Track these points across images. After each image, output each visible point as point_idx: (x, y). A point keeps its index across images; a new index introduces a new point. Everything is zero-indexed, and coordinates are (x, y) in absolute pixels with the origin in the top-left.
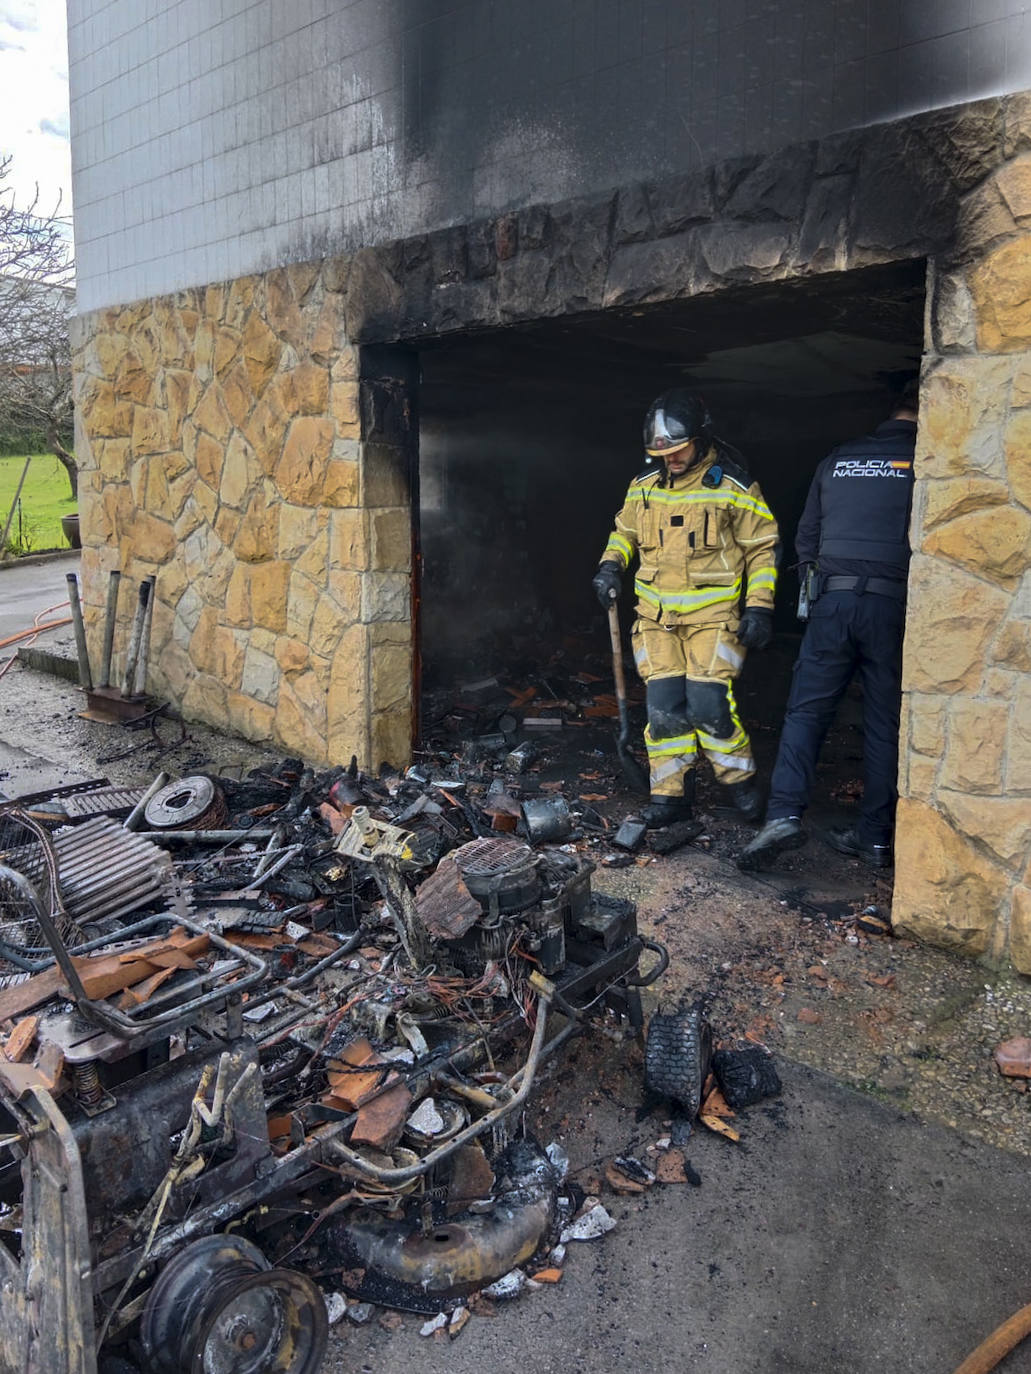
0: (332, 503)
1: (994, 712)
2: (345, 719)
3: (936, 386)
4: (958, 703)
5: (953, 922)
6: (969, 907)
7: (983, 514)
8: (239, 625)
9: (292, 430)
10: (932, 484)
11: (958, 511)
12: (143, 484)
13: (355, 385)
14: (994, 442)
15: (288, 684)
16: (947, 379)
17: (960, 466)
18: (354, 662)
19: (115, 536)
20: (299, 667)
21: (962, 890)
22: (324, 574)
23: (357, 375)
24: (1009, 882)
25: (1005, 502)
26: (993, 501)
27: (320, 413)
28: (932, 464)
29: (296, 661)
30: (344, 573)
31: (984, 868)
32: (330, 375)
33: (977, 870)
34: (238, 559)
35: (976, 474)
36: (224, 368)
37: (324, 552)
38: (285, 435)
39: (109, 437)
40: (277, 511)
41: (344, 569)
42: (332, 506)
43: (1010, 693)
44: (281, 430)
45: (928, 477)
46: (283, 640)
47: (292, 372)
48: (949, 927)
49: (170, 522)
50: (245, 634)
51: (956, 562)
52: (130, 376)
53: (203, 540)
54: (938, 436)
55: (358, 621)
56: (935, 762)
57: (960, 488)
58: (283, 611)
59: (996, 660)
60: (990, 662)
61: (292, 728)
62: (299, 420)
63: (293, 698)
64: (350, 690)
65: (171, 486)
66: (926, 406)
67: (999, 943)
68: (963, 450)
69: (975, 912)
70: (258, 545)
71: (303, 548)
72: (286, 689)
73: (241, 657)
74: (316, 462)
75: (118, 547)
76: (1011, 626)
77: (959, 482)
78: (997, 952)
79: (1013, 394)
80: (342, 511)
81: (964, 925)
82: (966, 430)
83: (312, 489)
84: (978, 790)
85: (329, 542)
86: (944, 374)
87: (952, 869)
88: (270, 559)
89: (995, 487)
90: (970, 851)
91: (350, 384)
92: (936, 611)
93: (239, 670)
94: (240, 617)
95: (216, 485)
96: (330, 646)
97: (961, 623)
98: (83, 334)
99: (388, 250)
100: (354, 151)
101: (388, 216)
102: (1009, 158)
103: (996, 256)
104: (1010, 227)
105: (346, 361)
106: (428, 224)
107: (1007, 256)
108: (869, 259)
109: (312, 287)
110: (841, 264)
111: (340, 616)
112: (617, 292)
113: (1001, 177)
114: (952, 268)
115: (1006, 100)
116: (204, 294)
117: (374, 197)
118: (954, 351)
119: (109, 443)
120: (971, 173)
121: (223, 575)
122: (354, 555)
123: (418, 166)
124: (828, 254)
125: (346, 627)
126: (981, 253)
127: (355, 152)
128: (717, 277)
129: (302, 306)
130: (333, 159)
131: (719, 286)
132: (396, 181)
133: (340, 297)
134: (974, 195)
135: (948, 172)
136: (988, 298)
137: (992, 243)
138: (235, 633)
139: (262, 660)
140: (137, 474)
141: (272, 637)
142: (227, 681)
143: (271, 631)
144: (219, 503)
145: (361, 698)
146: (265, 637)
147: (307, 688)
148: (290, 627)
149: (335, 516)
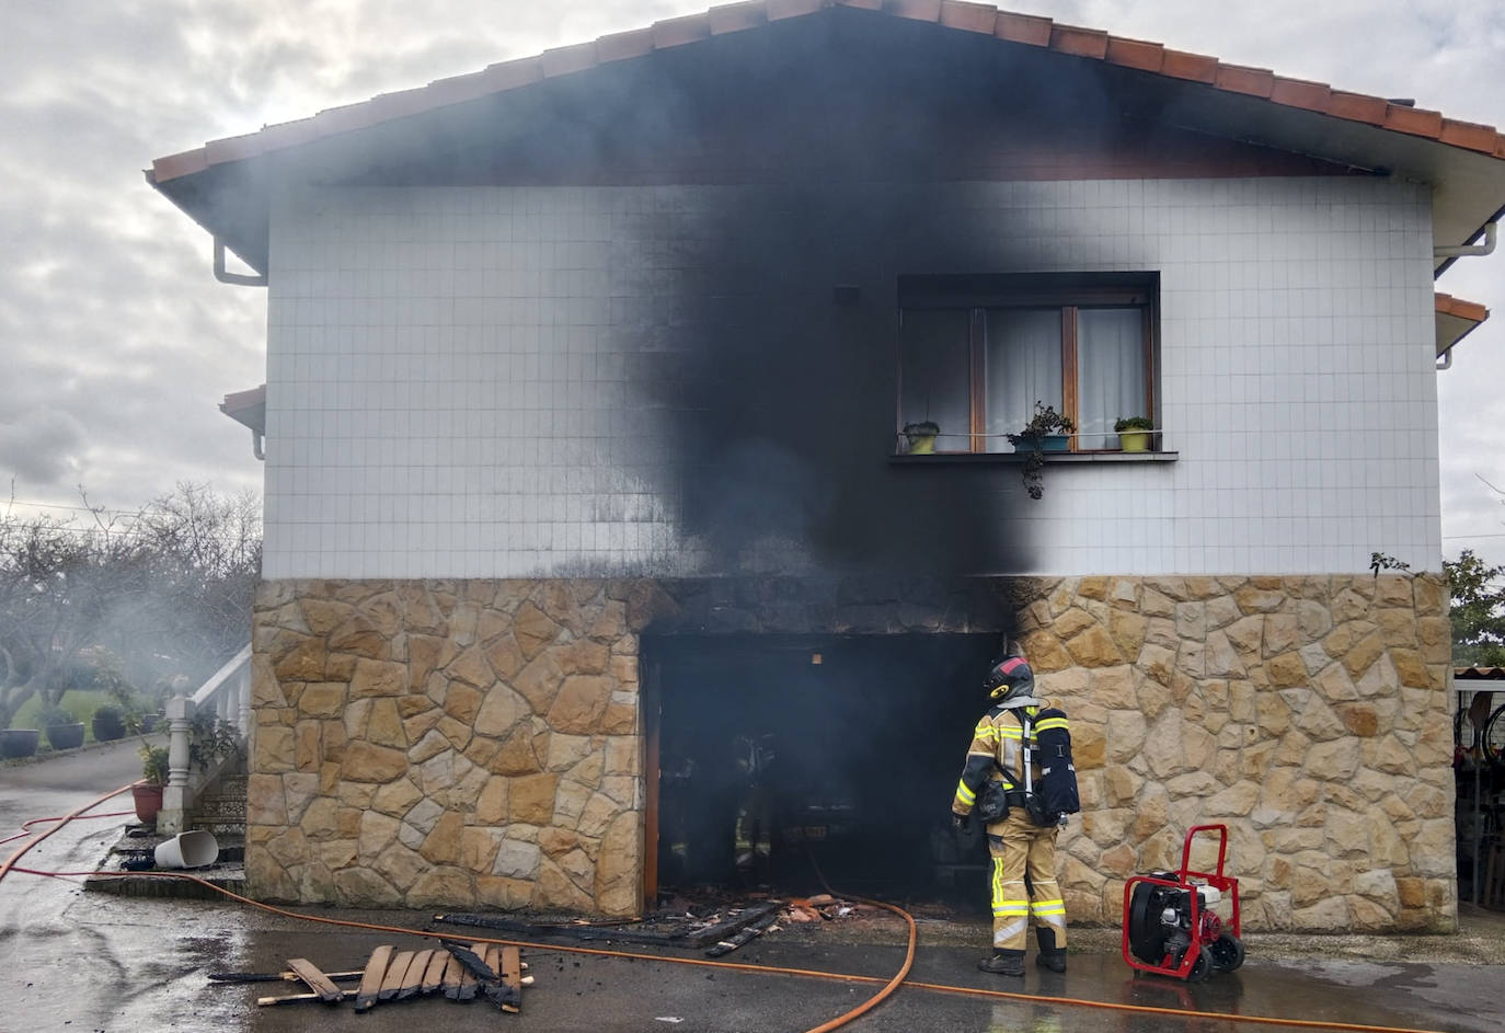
0: (611, 732)
2: (619, 877)
8: (496, 825)
9: (566, 684)
12: (366, 720)
13: (635, 658)
15: (552, 863)
18: (629, 838)
19: (315, 763)
20: (567, 847)
22: (599, 780)
23: (637, 652)
27: (600, 675)
29: (563, 843)
30: (618, 779)
32: (610, 651)
34: (493, 774)
36: (491, 639)
37: (599, 764)
38: (559, 687)
39: (314, 682)
40: (547, 739)
41: (619, 775)
42: (609, 735)
44: (557, 683)
46: (549, 830)
47: (569, 647)
49: (401, 750)
50: (499, 831)
52: (359, 636)
53: (449, 763)
55: (631, 809)
58: (550, 809)
61: (560, 893)
62: (574, 678)
63: (558, 870)
64: (627, 856)
65: (407, 722)
71: (575, 763)
72: (549, 864)
73: (497, 848)
74: (597, 705)
75: (319, 772)
79: (1043, 690)
80: (619, 738)
83: (592, 723)
85: (604, 759)
88: (536, 773)
91: (631, 658)
93: (493, 857)
94: (498, 817)
95: (472, 721)
96: (602, 829)
98: (280, 596)
99: (674, 584)
100: (635, 520)
101: (666, 562)
102: (1035, 600)
103: (1034, 636)
104: (1037, 626)
105: (629, 643)
106: (701, 572)
107: (1038, 637)
108: (979, 630)
109: (596, 595)
110: (966, 630)
111: (615, 806)
112: (848, 627)
113: (1033, 605)
114: (1016, 639)
115: (1032, 578)
116: (467, 585)
117: (653, 550)
119: (311, 687)
120: (1021, 603)
121: (477, 786)
122: (630, 765)
123: (692, 542)
124: (961, 626)
125: (619, 814)
126: (1026, 634)
127: (637, 521)
128: (906, 628)
129: (583, 606)
130: (614, 521)
131: (905, 631)
132: (673, 544)
133: (623, 604)
134: (1021, 612)
135: (1011, 601)
136: (1032, 652)
137: (1030, 631)
138: (489, 830)
139: (522, 847)
140: (356, 712)
141: (536, 829)
142: (478, 868)
143: (533, 824)
144: (474, 734)
145: (634, 861)
146: (528, 830)
147: (577, 861)
148: (557, 820)
149: (613, 741)
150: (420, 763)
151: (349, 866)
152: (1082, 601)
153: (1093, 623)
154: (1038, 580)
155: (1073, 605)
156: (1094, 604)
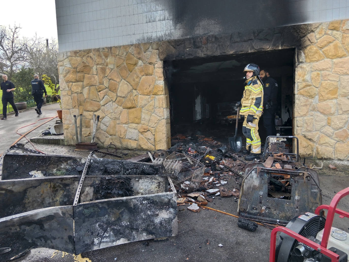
0: (156, 94)
1: (311, 119)
2: (161, 140)
3: (299, 68)
4: (305, 118)
5: (307, 153)
6: (309, 150)
7: (308, 88)
8: (125, 124)
9: (142, 79)
10: (299, 84)
11: (304, 87)
12: (88, 93)
13: (162, 69)
14: (309, 77)
15: (142, 135)
16: (301, 67)
17: (304, 80)
18: (163, 127)
19: (77, 106)
20: (146, 131)
21: (308, 148)
22: (153, 110)
23: (163, 67)
24: (315, 145)
25: (312, 86)
26: (309, 86)
27: (151, 75)
28: (299, 80)
29: (145, 129)
30: (159, 109)
31: (311, 143)
32: (154, 67)
33: (310, 144)
34: (124, 108)
35: (306, 82)
36: (119, 65)
37: (153, 104)
38: (140, 80)
39: (74, 82)
40: (138, 97)
41: (159, 108)
42: (155, 95)
43: (314, 115)
45: (298, 82)
46: (140, 125)
47: (142, 66)
48: (306, 154)
49: (98, 102)
50: (126, 125)
51: (303, 96)
52: (84, 67)
53: (111, 105)
54: (300, 76)
55: (164, 119)
56: (301, 128)
57: (304, 84)
58: (140, 119)
59: (311, 110)
60: (310, 111)
61: (144, 144)
62: (144, 77)
63: (144, 138)
64: (163, 133)
65: (99, 93)
66: (297, 71)
67: (314, 155)
68: (305, 78)
69: (310, 151)
70: (132, 105)
71: (146, 104)
72: (141, 136)
73: (126, 130)
74: (151, 85)
75: (78, 109)
76: (313, 105)
77: (303, 83)
78: (314, 156)
79: (312, 69)
80: (158, 96)
81: (309, 153)
82: (305, 75)
83: (150, 91)
84: (310, 131)
85: (155, 103)
86: (300, 66)
87: (307, 144)
88: (135, 108)
89: (310, 83)
90: (309, 141)
91: (161, 69)
92: (301, 104)
93: (125, 134)
94: (126, 121)
95: (116, 92)
96: (156, 125)
97: (306, 105)
98: (63, 57)
99: (173, 42)
100: (160, 20)
101: (171, 34)
102: (309, 33)
103: (308, 48)
104: (310, 44)
105: (159, 64)
106: (182, 37)
107: (310, 48)
108: (286, 48)
109: (149, 48)
110: (280, 48)
111: (159, 118)
112: (234, 51)
113: (309, 36)
114: (301, 50)
115: (308, 24)
116: (111, 49)
117: (166, 30)
118: (302, 62)
119: (74, 84)
120: (303, 35)
121: (119, 112)
122: (162, 105)
123: (179, 26)
124: (278, 46)
125: (160, 120)
126: (305, 47)
127: (160, 21)
128: (256, 49)
129: (145, 52)
130: (153, 21)
131: (256, 51)
132: (173, 28)
133: (157, 51)
134: (304, 38)
135: (299, 35)
136: (308, 54)
137: (307, 46)
138: (124, 125)
139: (133, 130)
140: (86, 91)
141: (137, 125)
142: (122, 137)
143: (136, 123)
144: (117, 96)
145: (165, 135)
146: (134, 125)
147: (149, 135)
148: (142, 122)
149: (157, 97)
150: (104, 105)
151: (88, 136)
152: (330, 32)
153: (334, 41)
154: (310, 25)
155: (326, 34)
156: (335, 32)
